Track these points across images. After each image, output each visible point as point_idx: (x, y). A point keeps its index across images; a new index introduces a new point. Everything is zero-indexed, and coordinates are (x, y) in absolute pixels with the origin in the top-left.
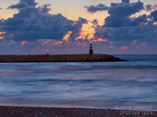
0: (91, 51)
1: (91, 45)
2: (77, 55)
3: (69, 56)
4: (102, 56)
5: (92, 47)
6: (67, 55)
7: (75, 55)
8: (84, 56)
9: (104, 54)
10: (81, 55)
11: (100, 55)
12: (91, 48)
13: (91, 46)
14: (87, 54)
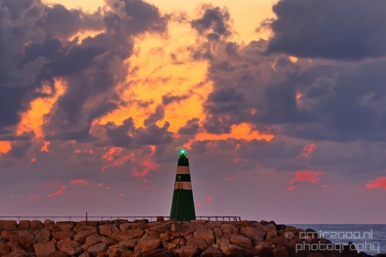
0: (183, 202)
1: (183, 161)
2: (98, 224)
3: (46, 233)
4: (249, 231)
5: (186, 178)
6: (39, 226)
7: (87, 223)
8: (138, 232)
9: (264, 223)
10: (119, 223)
11: (240, 226)
12: (185, 186)
13: (183, 170)
14: (160, 219)
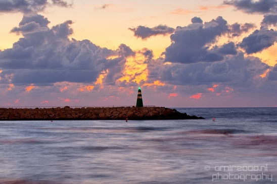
0: (140, 101)
1: (140, 91)
2: (117, 108)
3: (102, 110)
4: (158, 110)
5: (140, 95)
6: (100, 109)
7: (114, 108)
8: (127, 110)
9: (162, 107)
10: (122, 108)
11: (155, 108)
12: (140, 97)
13: (140, 93)
14: (134, 107)
